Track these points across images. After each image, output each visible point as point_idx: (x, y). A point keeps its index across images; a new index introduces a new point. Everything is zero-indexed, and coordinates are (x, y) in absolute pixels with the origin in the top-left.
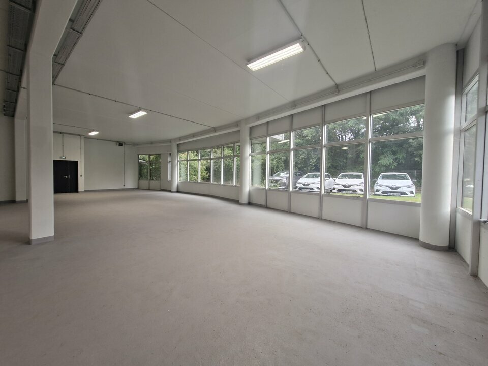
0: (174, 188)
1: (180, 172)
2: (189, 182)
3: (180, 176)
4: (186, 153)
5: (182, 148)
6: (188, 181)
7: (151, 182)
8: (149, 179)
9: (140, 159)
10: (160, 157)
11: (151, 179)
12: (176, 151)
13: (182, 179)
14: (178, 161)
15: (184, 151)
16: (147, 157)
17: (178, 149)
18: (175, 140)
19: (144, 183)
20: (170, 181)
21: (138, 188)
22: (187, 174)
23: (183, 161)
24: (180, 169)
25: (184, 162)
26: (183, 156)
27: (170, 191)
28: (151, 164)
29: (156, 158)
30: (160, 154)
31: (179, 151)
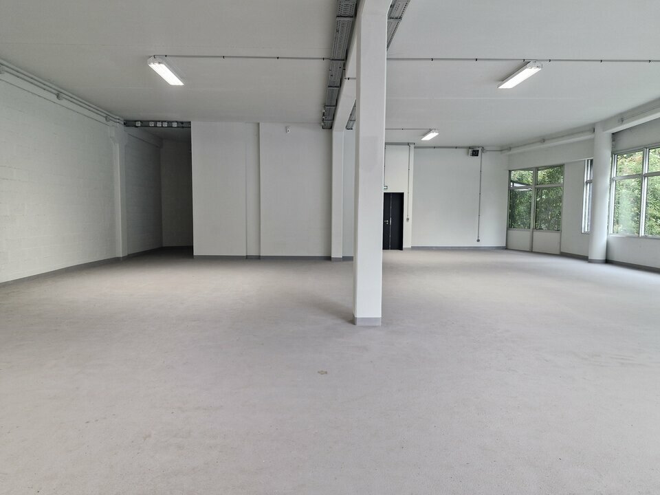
0: (598, 252)
1: (616, 208)
2: (645, 237)
3: (617, 222)
4: (638, 156)
5: (625, 142)
6: (642, 233)
7: (537, 234)
8: (532, 226)
9: (514, 182)
10: (562, 173)
11: (535, 228)
12: (609, 153)
13: (620, 228)
14: (612, 180)
15: (630, 151)
16: (528, 176)
17: (614, 146)
18: (606, 122)
19: (521, 236)
20: (585, 233)
21: (506, 248)
22: (638, 215)
23: (629, 177)
24: (617, 203)
25: (628, 181)
26: (629, 164)
27: (585, 258)
28: (538, 191)
29: (551, 176)
30: (561, 166)
31: (615, 153)
